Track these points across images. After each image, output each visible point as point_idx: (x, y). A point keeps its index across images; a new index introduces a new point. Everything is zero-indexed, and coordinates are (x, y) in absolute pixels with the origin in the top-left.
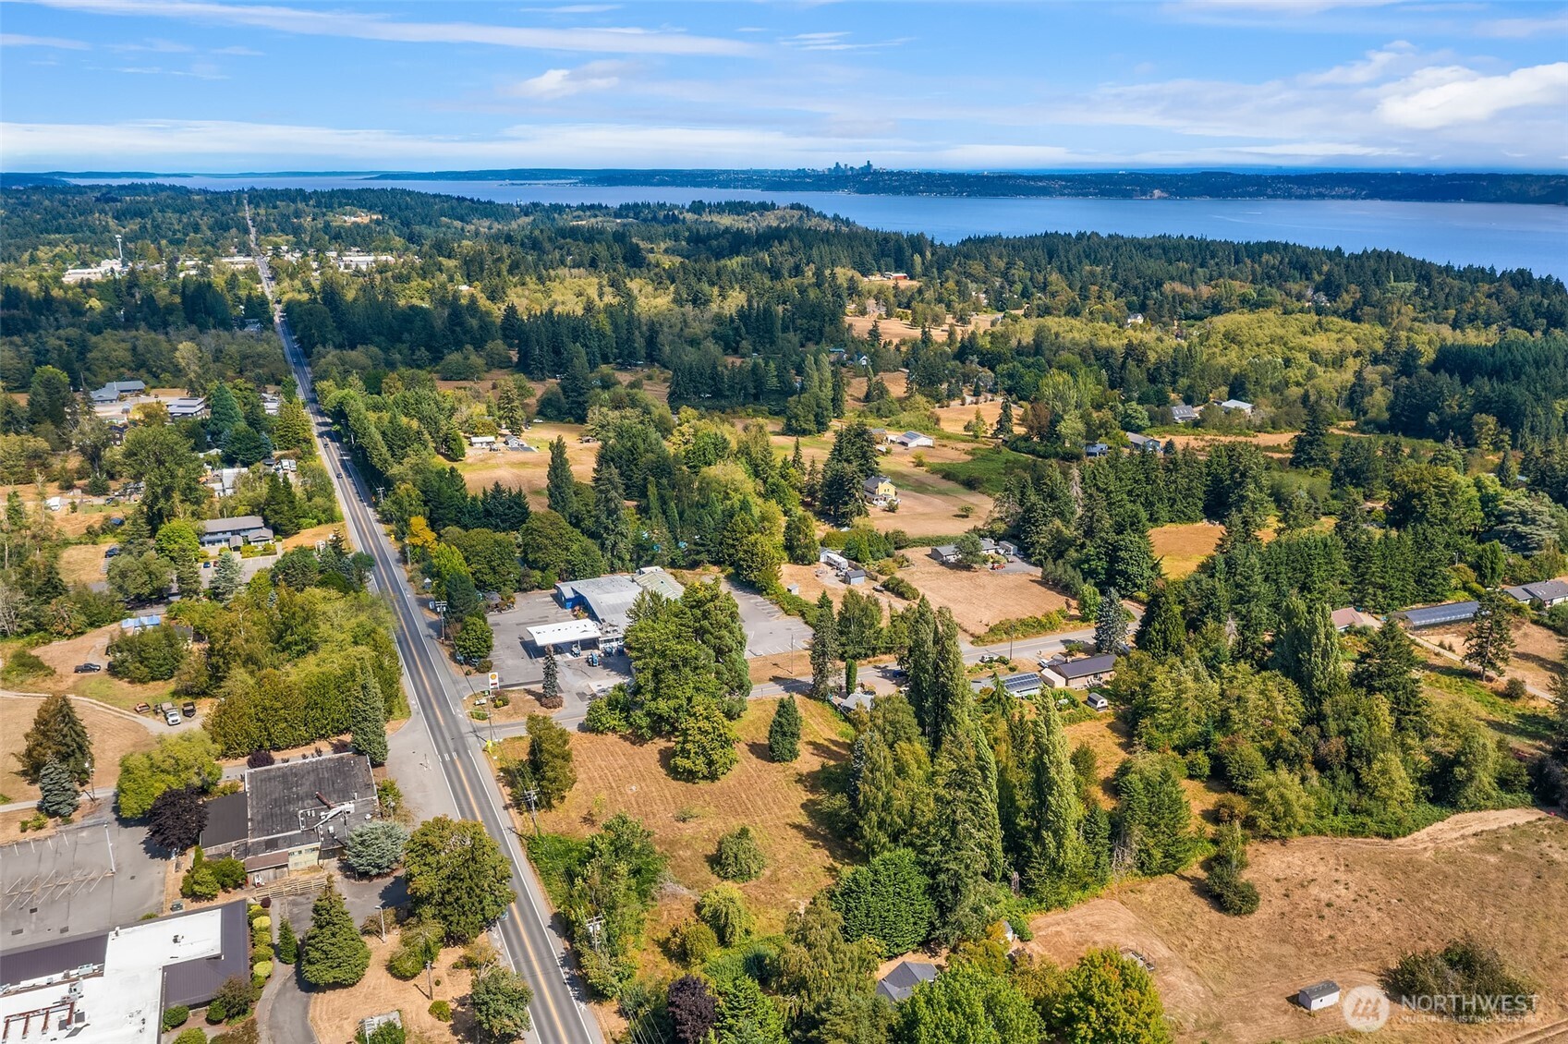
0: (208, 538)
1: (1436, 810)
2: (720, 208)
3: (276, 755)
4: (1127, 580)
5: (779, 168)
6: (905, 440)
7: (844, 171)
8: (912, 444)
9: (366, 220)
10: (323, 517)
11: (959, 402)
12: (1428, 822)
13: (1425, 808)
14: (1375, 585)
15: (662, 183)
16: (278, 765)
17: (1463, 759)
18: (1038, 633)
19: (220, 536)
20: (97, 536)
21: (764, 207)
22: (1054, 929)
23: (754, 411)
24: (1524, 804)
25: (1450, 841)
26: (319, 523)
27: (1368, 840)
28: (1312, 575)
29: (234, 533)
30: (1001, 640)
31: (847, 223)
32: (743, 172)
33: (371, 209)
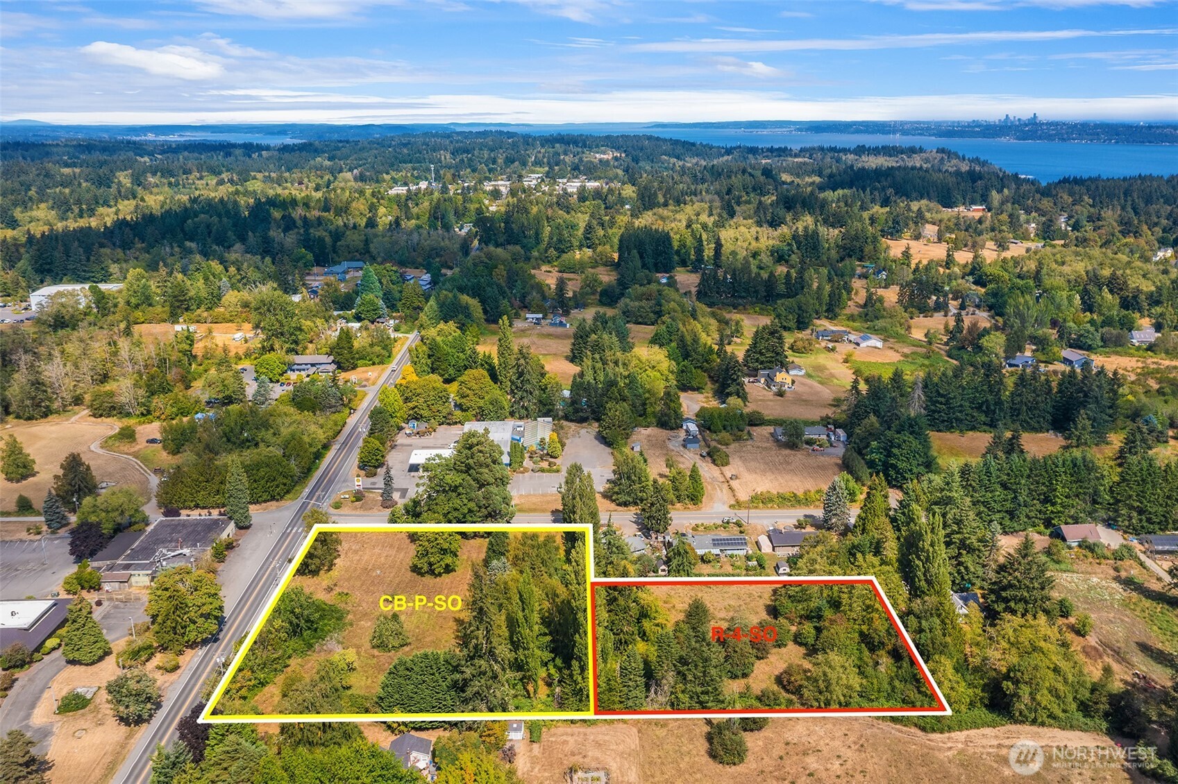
0: (295, 367)
1: (990, 717)
2: (876, 151)
3: (183, 512)
4: (898, 472)
5: (956, 120)
6: (859, 341)
7: (1012, 122)
8: (863, 345)
9: (610, 157)
10: (377, 360)
11: (943, 313)
12: (976, 726)
13: (982, 713)
14: (1131, 508)
15: (858, 131)
16: (183, 517)
17: (1012, 675)
18: (793, 506)
19: (304, 367)
20: (241, 359)
21: (912, 151)
22: (565, 738)
23: (761, 309)
24: (1097, 730)
25: (983, 747)
26: (374, 364)
27: (905, 729)
28: (1055, 490)
29: (313, 365)
30: (756, 507)
31: (984, 163)
32: (924, 123)
33: (618, 149)
